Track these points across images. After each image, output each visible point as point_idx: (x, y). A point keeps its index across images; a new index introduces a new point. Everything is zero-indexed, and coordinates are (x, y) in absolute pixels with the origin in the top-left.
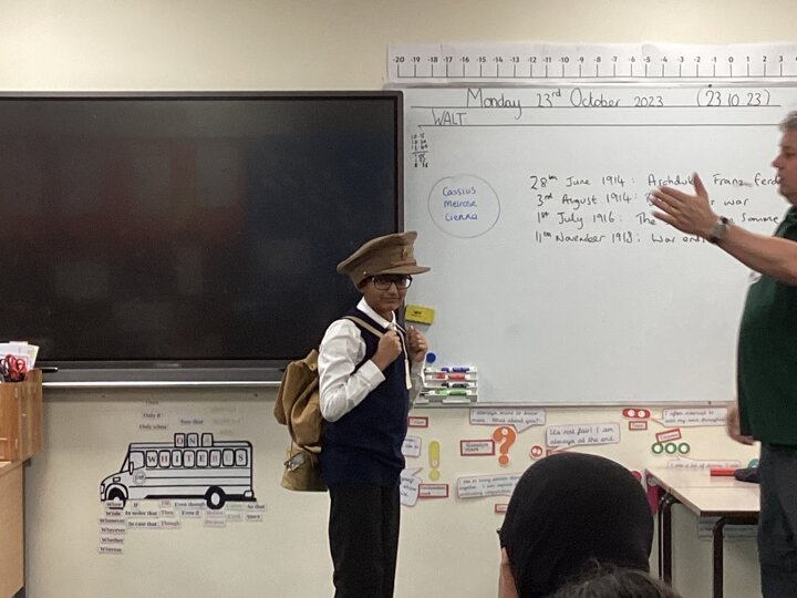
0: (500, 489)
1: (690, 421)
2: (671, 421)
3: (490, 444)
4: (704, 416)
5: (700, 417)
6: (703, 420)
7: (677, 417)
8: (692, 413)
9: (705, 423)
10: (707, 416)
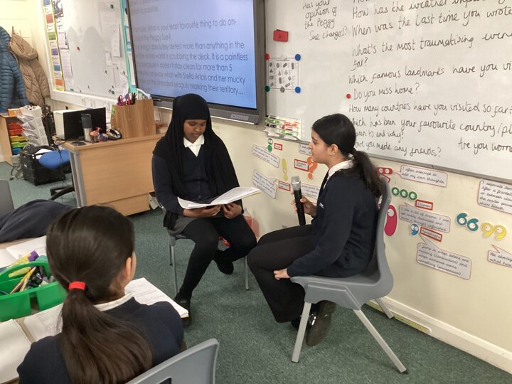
0: (311, 193)
1: (418, 177)
2: (405, 175)
3: (307, 164)
4: (429, 176)
5: (426, 176)
6: (428, 179)
7: (410, 173)
8: (421, 172)
9: (429, 182)
10: (431, 177)
